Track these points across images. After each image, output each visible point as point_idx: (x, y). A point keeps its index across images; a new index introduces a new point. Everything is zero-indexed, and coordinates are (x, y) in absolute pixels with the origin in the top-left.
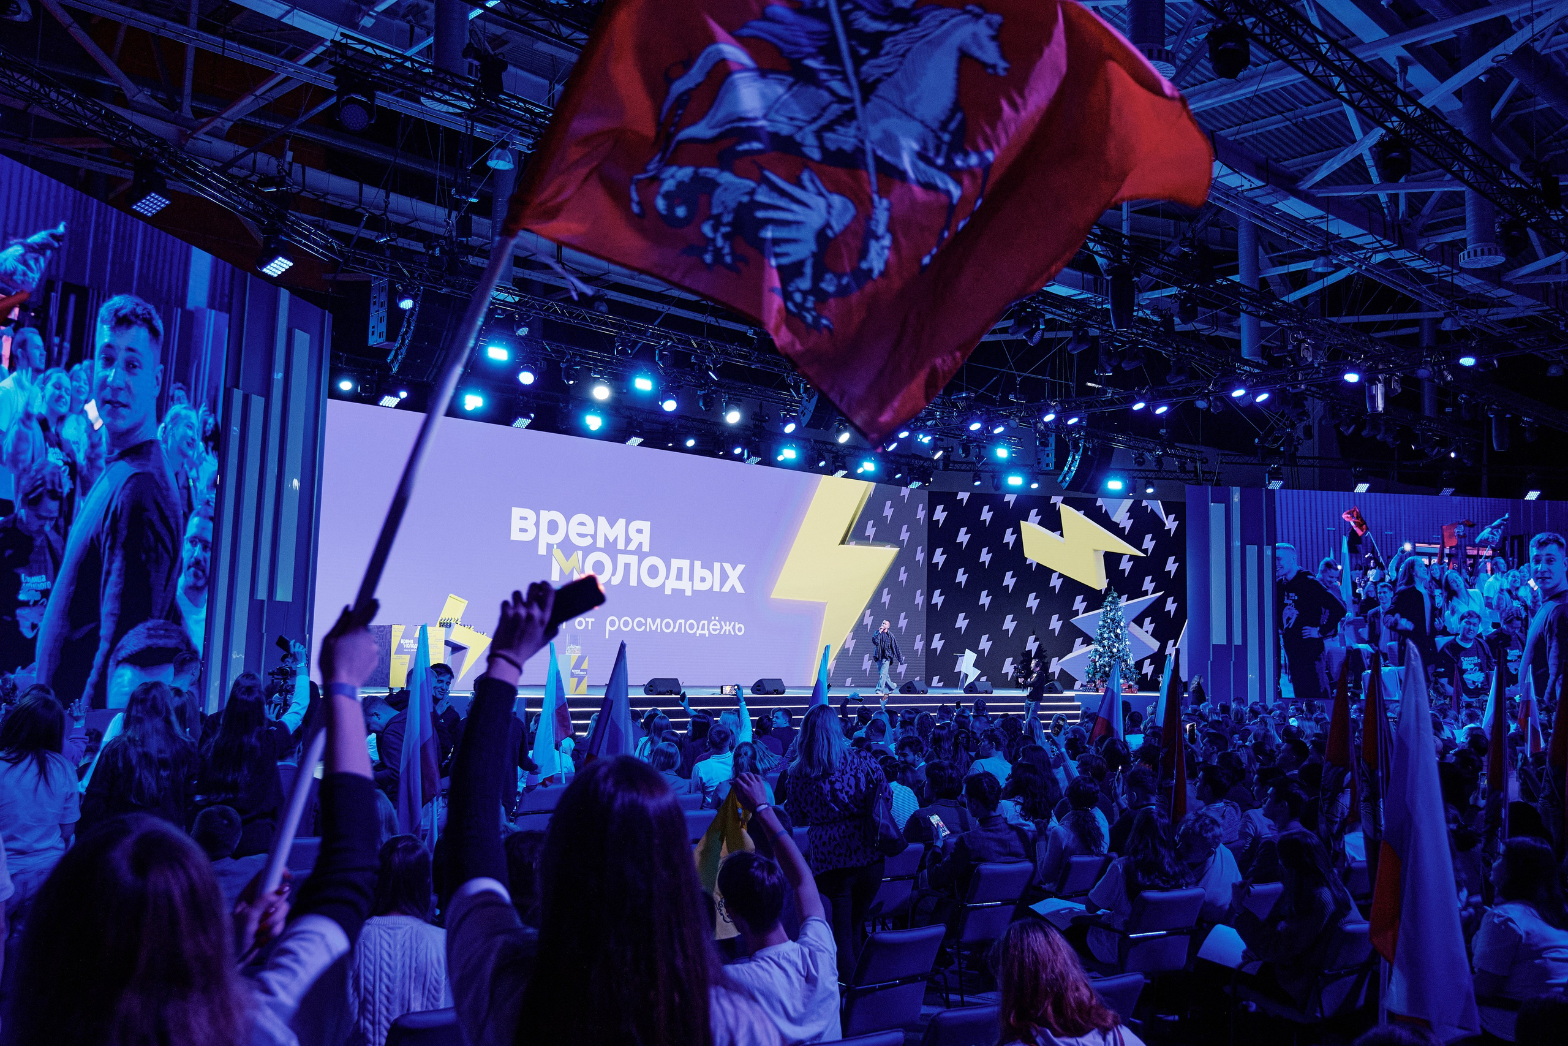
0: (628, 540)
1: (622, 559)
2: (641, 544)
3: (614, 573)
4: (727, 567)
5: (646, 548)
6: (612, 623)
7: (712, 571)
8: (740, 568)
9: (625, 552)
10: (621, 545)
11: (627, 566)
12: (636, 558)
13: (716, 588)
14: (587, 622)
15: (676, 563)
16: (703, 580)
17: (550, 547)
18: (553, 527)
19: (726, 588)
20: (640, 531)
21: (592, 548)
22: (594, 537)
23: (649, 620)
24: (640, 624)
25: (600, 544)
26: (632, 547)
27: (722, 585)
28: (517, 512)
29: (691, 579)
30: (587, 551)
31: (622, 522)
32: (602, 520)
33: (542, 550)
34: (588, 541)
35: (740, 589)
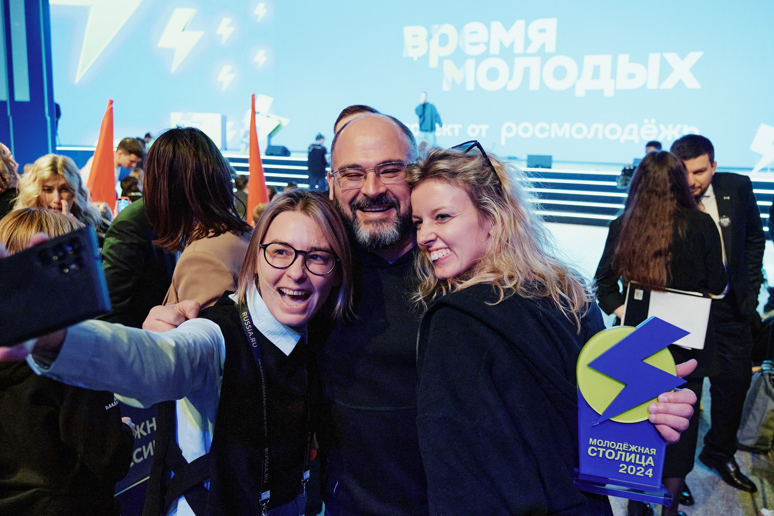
0: (528, 42)
1: (520, 63)
2: (543, 46)
3: (511, 77)
4: (672, 58)
5: (551, 48)
6: (509, 130)
7: (646, 64)
8: (694, 57)
9: (525, 55)
10: (519, 48)
11: (527, 71)
12: (538, 60)
13: (653, 84)
14: (481, 130)
15: (590, 61)
16: (631, 76)
17: (441, 59)
18: (444, 40)
19: (669, 83)
20: (542, 31)
21: (486, 55)
22: (487, 44)
23: (555, 126)
24: (542, 130)
25: (495, 49)
26: (533, 48)
27: (662, 79)
28: (408, 31)
29: (614, 75)
30: (479, 59)
31: (520, 24)
32: (496, 26)
33: (433, 63)
34: (480, 49)
35: (692, 83)
